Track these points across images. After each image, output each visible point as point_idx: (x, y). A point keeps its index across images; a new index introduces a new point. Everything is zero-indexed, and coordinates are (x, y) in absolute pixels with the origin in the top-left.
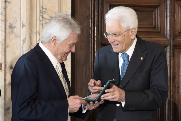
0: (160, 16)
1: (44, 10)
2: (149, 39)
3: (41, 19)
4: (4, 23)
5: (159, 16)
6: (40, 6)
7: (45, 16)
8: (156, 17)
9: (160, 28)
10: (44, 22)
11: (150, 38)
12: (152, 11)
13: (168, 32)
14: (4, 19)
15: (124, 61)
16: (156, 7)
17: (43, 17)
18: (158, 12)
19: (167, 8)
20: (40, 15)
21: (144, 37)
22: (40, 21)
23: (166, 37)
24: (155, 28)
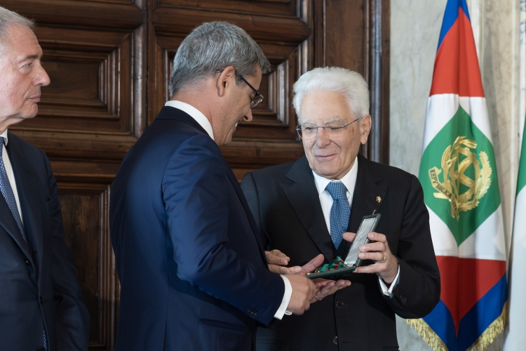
0: (119, 75)
2: (93, 137)
5: (116, 75)
8: (108, 80)
9: (119, 109)
11: (96, 134)
12: (98, 62)
13: (139, 121)
15: (336, 201)
16: (107, 51)
18: (114, 66)
19: (137, 56)
21: (82, 131)
23: (133, 134)
24: (104, 108)
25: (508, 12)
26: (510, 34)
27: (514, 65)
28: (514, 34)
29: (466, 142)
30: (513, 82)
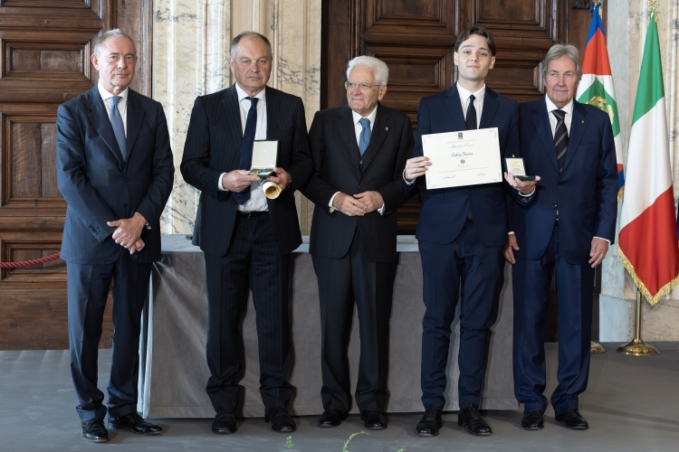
0: (444, 70)
1: (284, 62)
3: (280, 74)
4: (228, 80)
6: (278, 57)
7: (285, 70)
8: (439, 73)
10: (283, 79)
12: (434, 64)
14: (228, 74)
15: (364, 129)
16: (439, 59)
17: (282, 72)
18: (442, 66)
20: (278, 69)
22: (278, 76)
24: (437, 87)
25: (665, 30)
26: (666, 42)
27: (668, 58)
28: (668, 42)
29: (601, 100)
30: (667, 68)
